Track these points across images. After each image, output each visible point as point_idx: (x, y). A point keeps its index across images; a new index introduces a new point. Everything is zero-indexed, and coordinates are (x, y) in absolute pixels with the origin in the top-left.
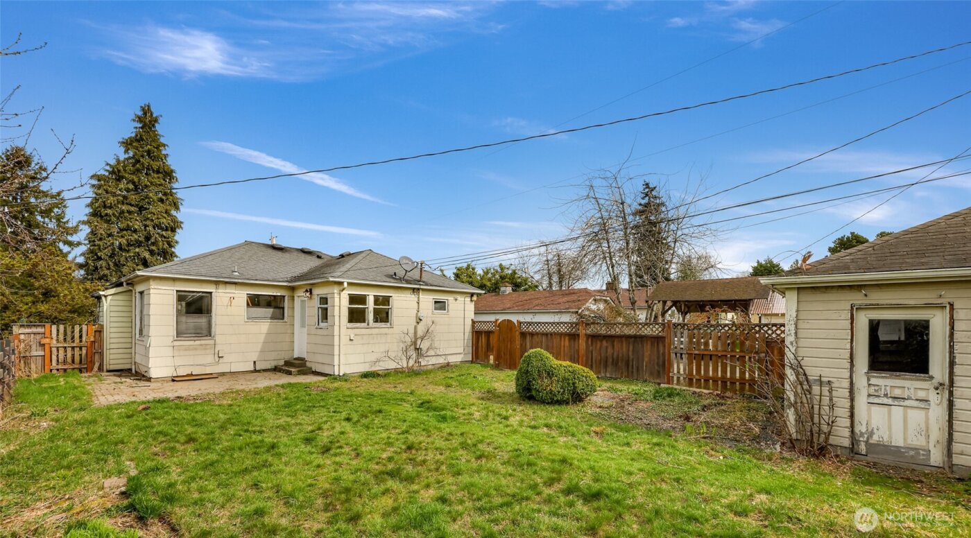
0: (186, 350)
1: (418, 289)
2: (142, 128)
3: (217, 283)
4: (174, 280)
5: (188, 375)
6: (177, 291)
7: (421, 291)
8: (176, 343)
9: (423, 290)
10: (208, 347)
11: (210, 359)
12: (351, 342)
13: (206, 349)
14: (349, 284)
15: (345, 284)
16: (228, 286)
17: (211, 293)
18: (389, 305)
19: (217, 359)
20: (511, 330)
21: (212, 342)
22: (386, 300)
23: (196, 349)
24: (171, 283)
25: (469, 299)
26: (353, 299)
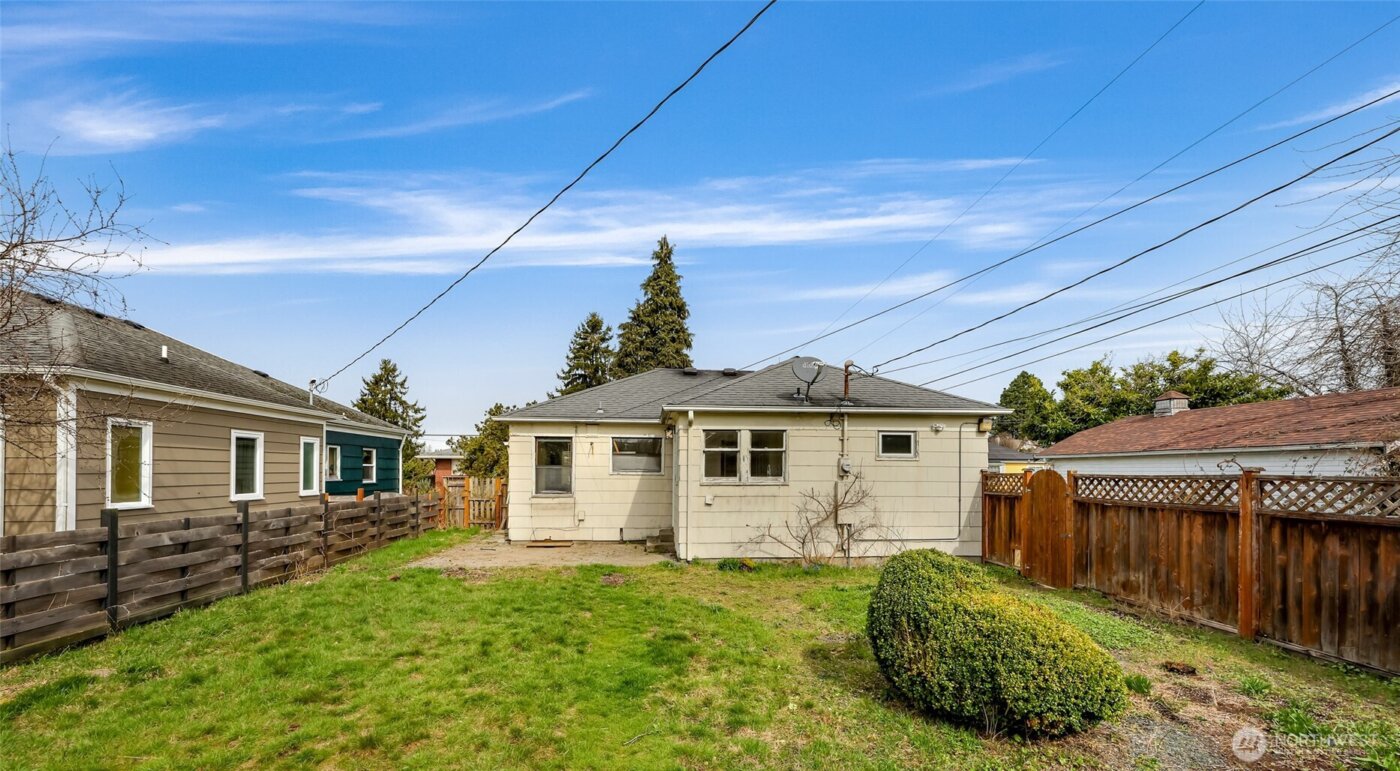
0: (544, 509)
1: (842, 415)
2: (659, 264)
3: (576, 425)
4: (532, 424)
5: (546, 541)
6: (536, 438)
7: (846, 418)
8: (535, 501)
9: (850, 415)
10: (568, 506)
11: (568, 522)
12: (708, 508)
13: (564, 509)
14: (697, 413)
15: (691, 415)
16: (590, 428)
17: (571, 438)
18: (782, 447)
19: (577, 522)
20: (1054, 493)
21: (571, 500)
22: (776, 438)
23: (554, 509)
24: (528, 428)
25: (975, 429)
26: (713, 438)
